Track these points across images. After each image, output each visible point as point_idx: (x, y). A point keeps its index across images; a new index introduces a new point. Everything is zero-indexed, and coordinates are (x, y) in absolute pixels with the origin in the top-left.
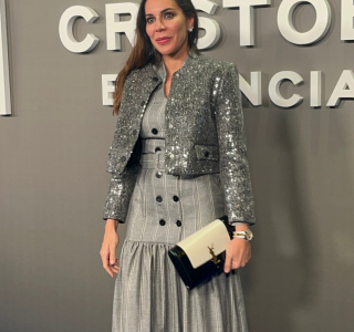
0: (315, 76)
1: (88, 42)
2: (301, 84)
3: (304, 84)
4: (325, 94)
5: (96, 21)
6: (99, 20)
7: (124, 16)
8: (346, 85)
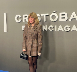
0: (56, 26)
1: (20, 20)
2: (53, 27)
4: (57, 29)
5: (21, 17)
7: (26, 17)
8: (60, 28)
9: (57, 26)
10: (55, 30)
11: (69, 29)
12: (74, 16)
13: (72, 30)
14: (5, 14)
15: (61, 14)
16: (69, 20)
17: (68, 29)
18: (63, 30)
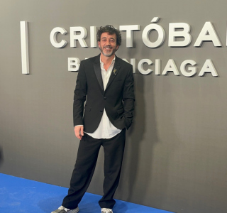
0: (157, 62)
1: (63, 43)
3: (153, 64)
4: (162, 69)
6: (67, 34)
7: (78, 33)
8: (170, 65)
9: (161, 61)
10: (157, 72)
11: (193, 70)
12: (208, 34)
13: (201, 73)
14: (23, 25)
15: (172, 26)
16: (195, 45)
17: (190, 69)
18: (176, 73)
